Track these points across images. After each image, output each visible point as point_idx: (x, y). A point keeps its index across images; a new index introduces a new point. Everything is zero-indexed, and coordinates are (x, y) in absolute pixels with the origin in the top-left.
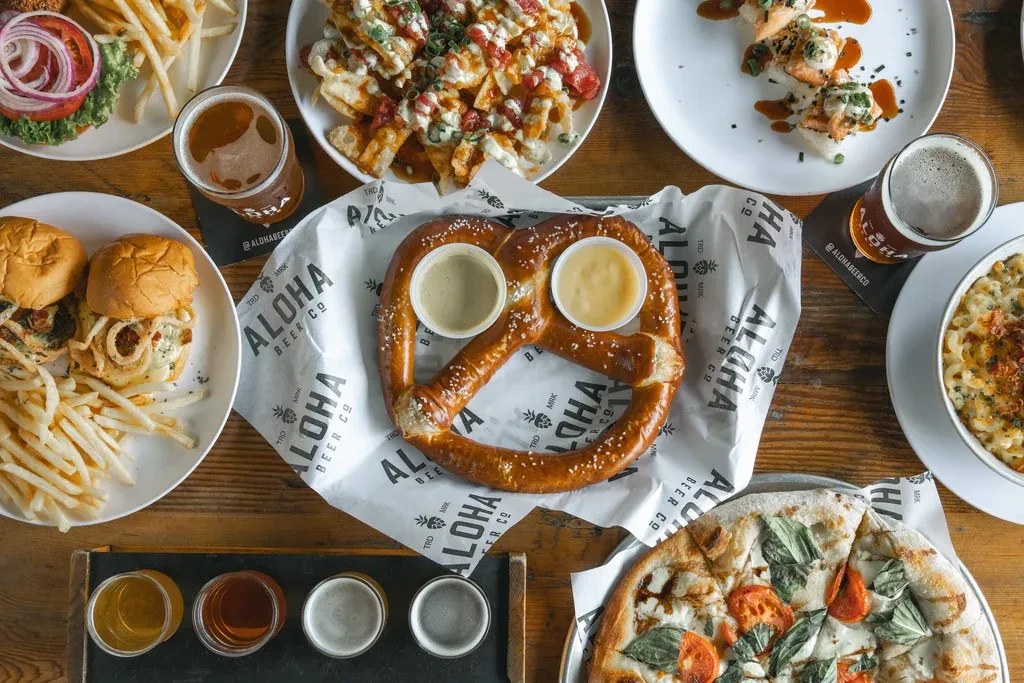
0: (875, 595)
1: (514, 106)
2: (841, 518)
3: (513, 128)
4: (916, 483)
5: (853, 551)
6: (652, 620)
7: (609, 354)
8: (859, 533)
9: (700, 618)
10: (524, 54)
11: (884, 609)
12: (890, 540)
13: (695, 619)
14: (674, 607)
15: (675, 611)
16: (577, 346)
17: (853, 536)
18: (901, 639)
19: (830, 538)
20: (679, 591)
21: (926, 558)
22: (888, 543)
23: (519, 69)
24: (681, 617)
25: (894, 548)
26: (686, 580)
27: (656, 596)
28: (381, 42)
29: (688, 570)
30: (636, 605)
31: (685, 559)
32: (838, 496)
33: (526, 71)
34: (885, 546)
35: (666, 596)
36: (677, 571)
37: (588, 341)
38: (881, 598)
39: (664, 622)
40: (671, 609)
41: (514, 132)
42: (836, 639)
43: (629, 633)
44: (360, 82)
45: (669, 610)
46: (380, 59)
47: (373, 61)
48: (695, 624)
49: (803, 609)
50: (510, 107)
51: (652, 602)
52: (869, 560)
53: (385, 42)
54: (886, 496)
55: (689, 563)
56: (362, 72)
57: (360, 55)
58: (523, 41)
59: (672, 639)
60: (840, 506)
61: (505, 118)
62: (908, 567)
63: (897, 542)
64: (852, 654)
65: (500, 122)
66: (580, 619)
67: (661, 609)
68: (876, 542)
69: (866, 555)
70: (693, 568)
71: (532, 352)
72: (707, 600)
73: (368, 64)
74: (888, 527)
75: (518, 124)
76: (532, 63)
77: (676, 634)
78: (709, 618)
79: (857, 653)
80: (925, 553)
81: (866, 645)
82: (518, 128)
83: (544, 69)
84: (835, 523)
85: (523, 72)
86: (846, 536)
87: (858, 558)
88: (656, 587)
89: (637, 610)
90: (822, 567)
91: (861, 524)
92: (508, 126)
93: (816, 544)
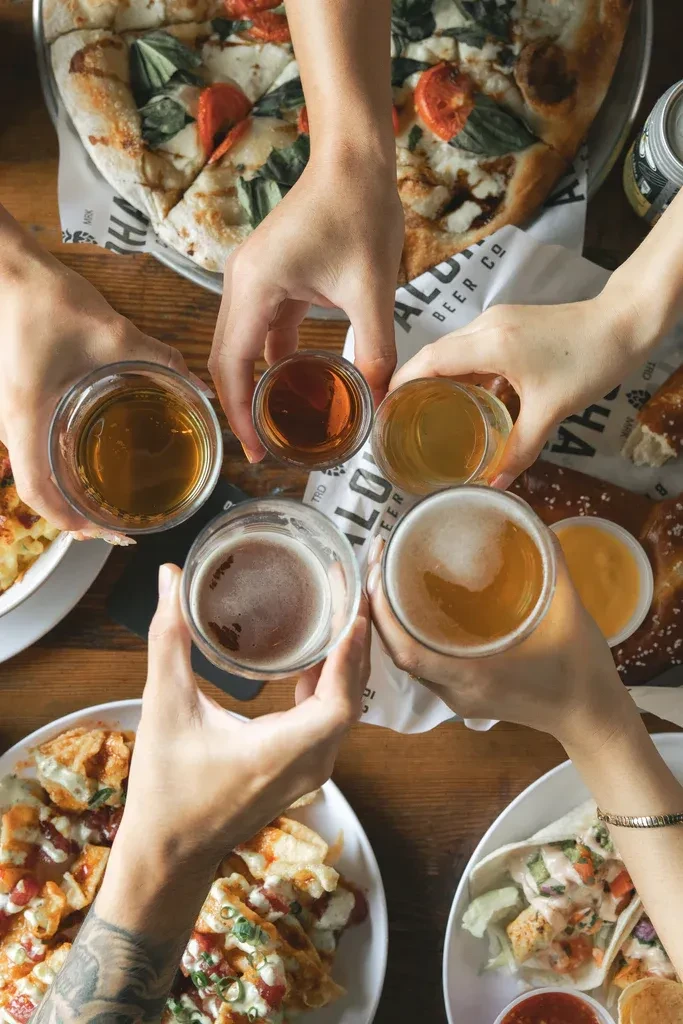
0: (187, 108)
1: (54, 854)
2: (199, 220)
3: (53, 821)
4: (85, 234)
5: (196, 175)
6: (488, 169)
7: (558, 488)
8: (180, 196)
9: (423, 154)
10: (40, 929)
11: (182, 88)
12: (144, 173)
13: (429, 154)
14: (455, 177)
15: (454, 171)
16: (603, 497)
17: (189, 195)
18: (170, 42)
19: (220, 200)
20: (441, 194)
21: (106, 135)
22: (149, 170)
23: (46, 905)
24: (449, 160)
25: (143, 160)
26: (428, 205)
27: (472, 198)
28: (242, 920)
29: (422, 217)
30: (502, 196)
31: (421, 233)
32: (191, 253)
33: (35, 903)
34: (153, 168)
35: (460, 193)
36: (435, 222)
37: (588, 505)
38: (181, 102)
39: (473, 162)
40: (459, 176)
41: (51, 816)
42: (253, 70)
43: (523, 163)
44: (273, 866)
45: (463, 175)
46: (245, 899)
47: (255, 897)
48: (432, 148)
49: (282, 123)
50: (60, 851)
51: (481, 192)
52: (178, 156)
53: (236, 920)
54: (127, 233)
55: (418, 226)
56: (271, 880)
57: (275, 902)
58: (43, 947)
59: (472, 136)
60: (193, 236)
61: (66, 836)
62: (135, 130)
63: (137, 167)
64: (240, 44)
65: (73, 831)
66: (581, 198)
67: (472, 180)
68: (160, 177)
69: (179, 165)
70: (414, 219)
71: (657, 495)
72: (410, 172)
73: (263, 891)
74: (142, 191)
75: (47, 828)
76: (29, 915)
77: (465, 141)
78: (411, 148)
79: (233, 45)
80: (104, 141)
81: (216, 51)
82: (44, 822)
83: (11, 908)
84: (208, 217)
85: (42, 901)
86: (200, 195)
87: (191, 163)
88: (469, 211)
89: (503, 188)
90: (242, 168)
91: (174, 205)
92: (61, 824)
93: (244, 199)
